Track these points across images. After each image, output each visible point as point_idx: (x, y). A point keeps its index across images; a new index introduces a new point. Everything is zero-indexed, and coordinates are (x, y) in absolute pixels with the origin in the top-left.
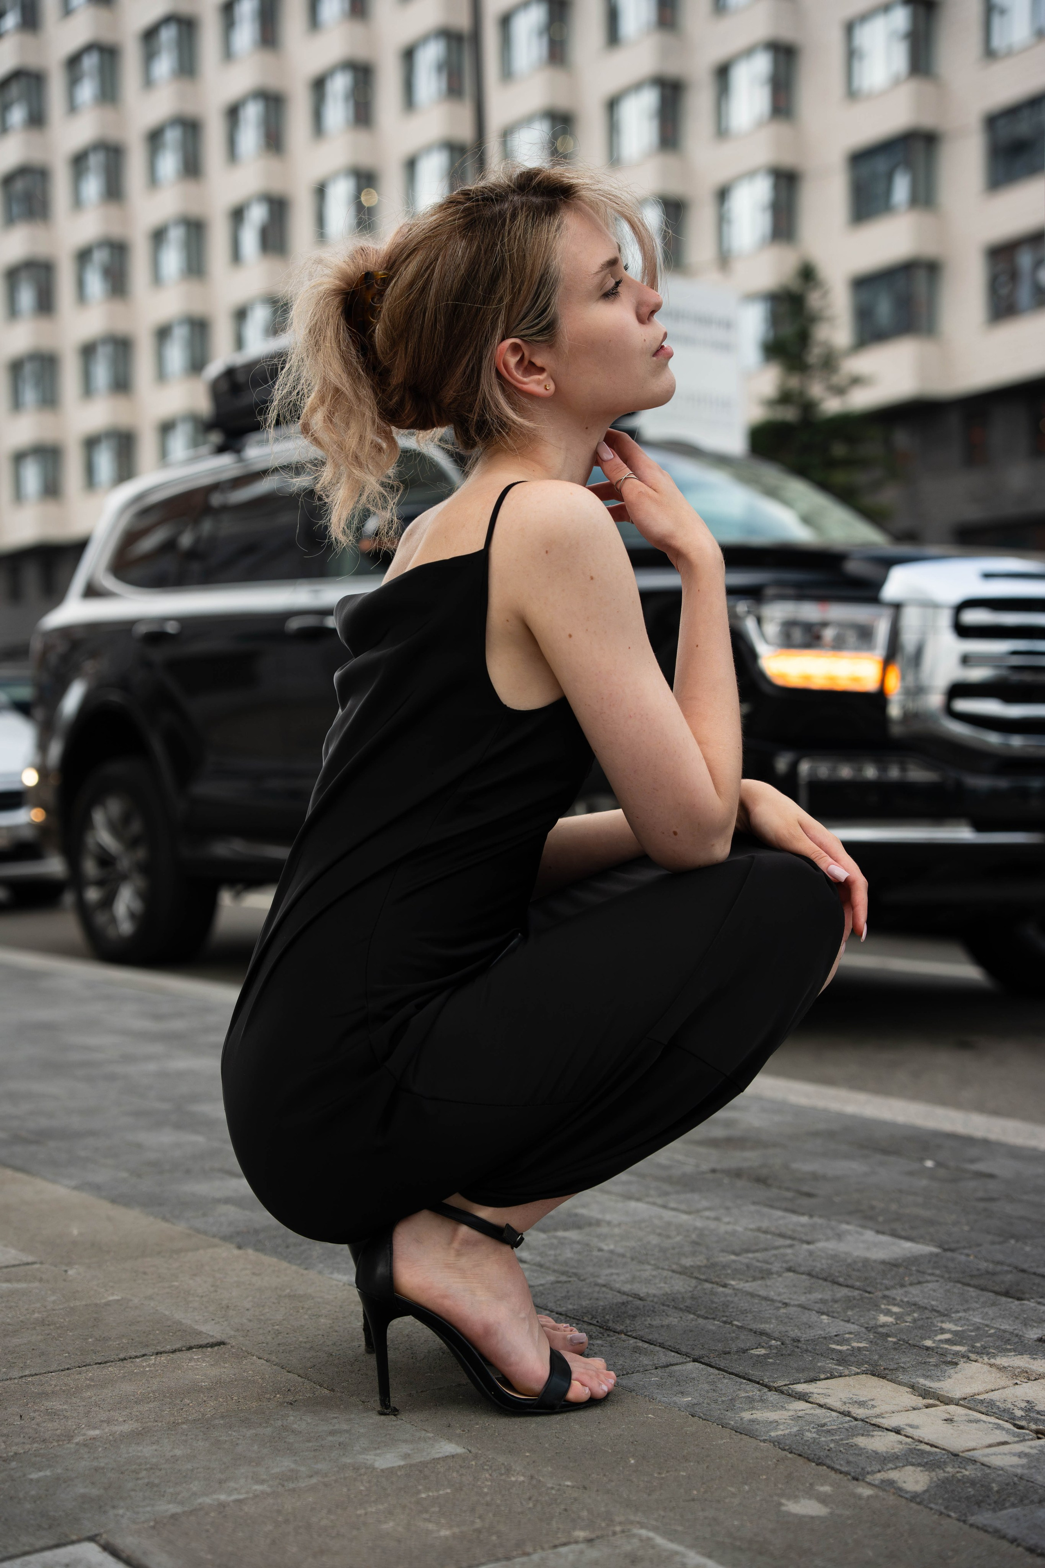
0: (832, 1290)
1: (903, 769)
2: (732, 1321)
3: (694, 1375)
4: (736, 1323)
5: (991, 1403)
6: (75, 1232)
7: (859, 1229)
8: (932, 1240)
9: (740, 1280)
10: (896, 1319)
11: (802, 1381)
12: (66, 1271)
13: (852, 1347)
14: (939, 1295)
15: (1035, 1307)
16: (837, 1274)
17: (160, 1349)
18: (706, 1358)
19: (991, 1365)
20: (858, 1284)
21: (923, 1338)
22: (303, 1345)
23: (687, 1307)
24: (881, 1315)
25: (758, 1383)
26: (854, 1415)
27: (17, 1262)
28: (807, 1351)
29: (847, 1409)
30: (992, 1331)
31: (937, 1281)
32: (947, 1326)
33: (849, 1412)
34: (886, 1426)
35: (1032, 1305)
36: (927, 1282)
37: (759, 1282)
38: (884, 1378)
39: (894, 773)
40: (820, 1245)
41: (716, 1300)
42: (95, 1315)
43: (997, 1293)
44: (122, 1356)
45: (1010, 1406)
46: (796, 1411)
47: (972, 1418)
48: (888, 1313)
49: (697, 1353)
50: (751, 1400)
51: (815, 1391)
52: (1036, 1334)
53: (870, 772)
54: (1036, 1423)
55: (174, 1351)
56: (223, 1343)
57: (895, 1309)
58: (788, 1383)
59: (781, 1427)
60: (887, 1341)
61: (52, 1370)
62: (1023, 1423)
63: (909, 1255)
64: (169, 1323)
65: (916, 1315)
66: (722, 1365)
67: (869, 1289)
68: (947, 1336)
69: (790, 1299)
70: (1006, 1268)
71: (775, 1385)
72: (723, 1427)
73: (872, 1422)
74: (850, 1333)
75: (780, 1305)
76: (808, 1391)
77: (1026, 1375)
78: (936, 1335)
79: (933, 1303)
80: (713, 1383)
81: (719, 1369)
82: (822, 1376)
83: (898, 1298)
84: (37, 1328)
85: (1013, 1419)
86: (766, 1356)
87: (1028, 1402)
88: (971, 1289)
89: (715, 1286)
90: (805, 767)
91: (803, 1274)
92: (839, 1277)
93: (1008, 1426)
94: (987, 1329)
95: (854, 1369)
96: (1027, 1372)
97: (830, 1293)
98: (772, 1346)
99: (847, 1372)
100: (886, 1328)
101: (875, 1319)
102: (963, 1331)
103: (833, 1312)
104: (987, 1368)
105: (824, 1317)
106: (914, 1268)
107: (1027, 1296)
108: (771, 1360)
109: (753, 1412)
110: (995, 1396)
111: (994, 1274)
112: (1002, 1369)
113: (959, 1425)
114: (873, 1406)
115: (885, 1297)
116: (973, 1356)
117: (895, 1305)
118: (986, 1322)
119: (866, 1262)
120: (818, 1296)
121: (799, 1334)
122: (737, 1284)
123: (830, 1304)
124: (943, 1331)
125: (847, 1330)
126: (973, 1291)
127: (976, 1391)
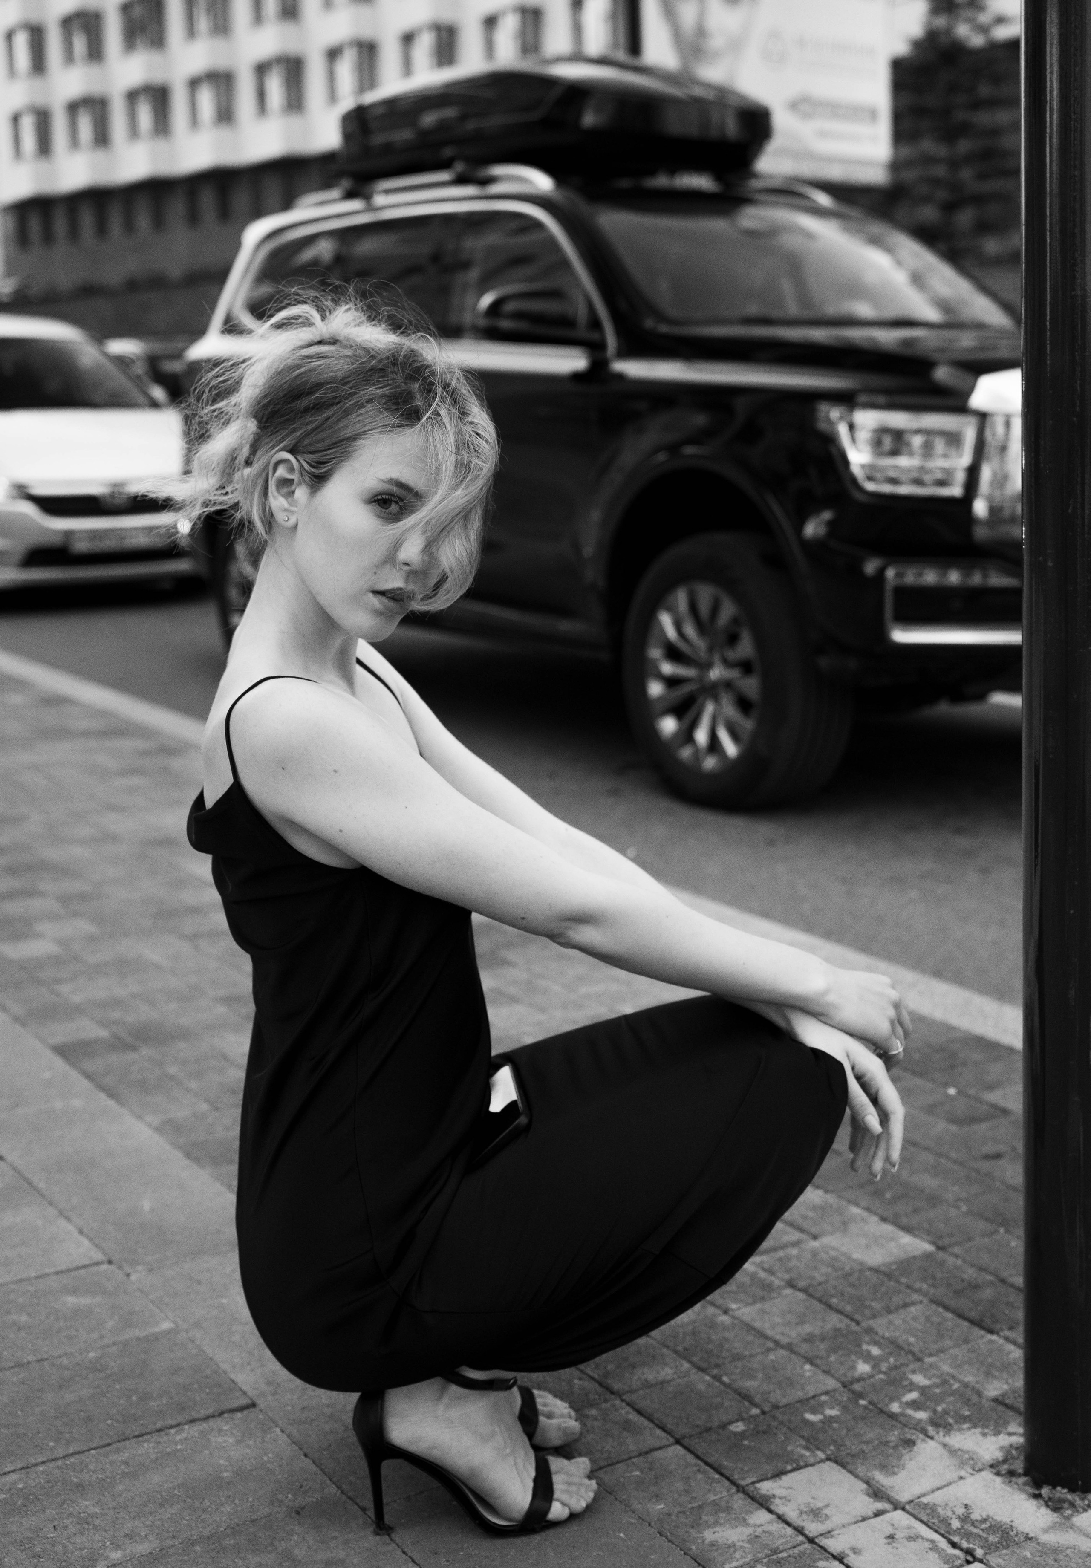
0: (824, 1321)
1: (985, 576)
2: (721, 1376)
3: (672, 1467)
4: (725, 1379)
5: (932, 1509)
6: (147, 1205)
7: (865, 1214)
8: (928, 1232)
9: (741, 1301)
10: (875, 1367)
11: (769, 1475)
12: (128, 1275)
13: (825, 1417)
14: (919, 1327)
15: (1001, 1345)
16: (832, 1292)
17: (195, 1415)
18: (687, 1440)
19: (945, 1445)
20: (848, 1308)
21: (892, 1399)
22: (325, 1410)
23: (686, 1349)
24: (860, 1362)
25: (728, 1479)
26: (807, 1533)
27: (86, 1262)
28: (782, 1423)
29: (802, 1524)
30: (956, 1386)
31: (921, 1302)
32: (919, 1379)
33: (803, 1528)
34: (832, 1550)
35: (1000, 1341)
36: (913, 1304)
37: (758, 1306)
38: (844, 1467)
39: (976, 579)
40: (826, 1240)
41: (714, 1337)
42: (143, 1356)
43: (972, 1322)
44: (159, 1425)
45: (949, 1513)
46: (755, 1526)
47: (912, 1532)
48: (867, 1357)
49: (682, 1430)
50: (717, 1507)
51: (779, 1492)
52: (995, 1389)
53: (954, 577)
54: (968, 1541)
55: (206, 1418)
56: (253, 1405)
57: (875, 1351)
58: (755, 1479)
59: (737, 1555)
60: (858, 1405)
61: (93, 1445)
62: (956, 1539)
63: (903, 1256)
64: (208, 1372)
65: (892, 1360)
66: (700, 1451)
67: (858, 1317)
68: (914, 1395)
69: (783, 1334)
70: (989, 1278)
71: (743, 1483)
72: (685, 1554)
73: (821, 1544)
74: (827, 1393)
75: (770, 1344)
76: (770, 1493)
77: (971, 1462)
78: (904, 1395)
79: (912, 1340)
80: (686, 1480)
81: (697, 1457)
82: (789, 1468)
83: (880, 1332)
84: (90, 1376)
85: (949, 1533)
86: (742, 1435)
87: (966, 1506)
88: (949, 1315)
89: (718, 1311)
90: (890, 573)
91: (801, 1290)
92: (833, 1296)
93: (943, 1543)
94: (952, 1381)
95: (821, 1455)
96: (973, 1459)
97: (820, 1324)
98: (751, 1416)
99: (812, 1460)
100: (862, 1383)
101: (853, 1368)
102: (930, 1387)
103: (817, 1357)
104: (940, 1448)
105: (808, 1367)
106: (904, 1280)
107: (998, 1326)
108: (746, 1442)
109: (717, 1529)
110: (937, 1498)
111: (976, 1287)
112: (953, 1452)
113: (898, 1546)
114: (827, 1517)
115: (870, 1331)
116: (931, 1430)
117: (876, 1343)
118: (953, 1371)
119: (863, 1268)
120: (808, 1329)
121: (779, 1397)
122: (739, 1308)
123: (818, 1343)
124: (912, 1387)
125: (824, 1388)
126: (952, 1320)
127: (922, 1491)
